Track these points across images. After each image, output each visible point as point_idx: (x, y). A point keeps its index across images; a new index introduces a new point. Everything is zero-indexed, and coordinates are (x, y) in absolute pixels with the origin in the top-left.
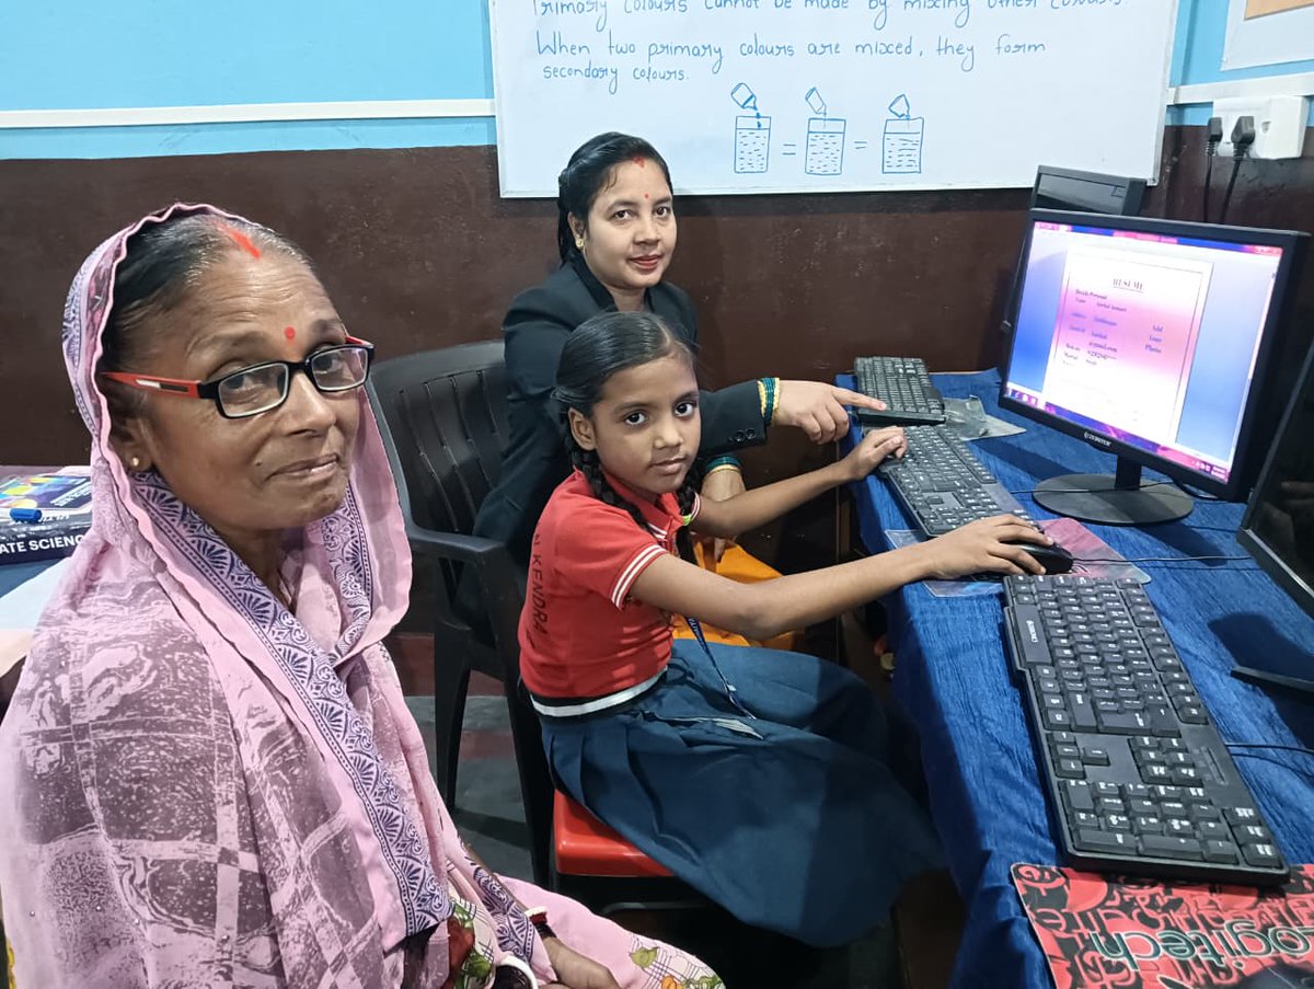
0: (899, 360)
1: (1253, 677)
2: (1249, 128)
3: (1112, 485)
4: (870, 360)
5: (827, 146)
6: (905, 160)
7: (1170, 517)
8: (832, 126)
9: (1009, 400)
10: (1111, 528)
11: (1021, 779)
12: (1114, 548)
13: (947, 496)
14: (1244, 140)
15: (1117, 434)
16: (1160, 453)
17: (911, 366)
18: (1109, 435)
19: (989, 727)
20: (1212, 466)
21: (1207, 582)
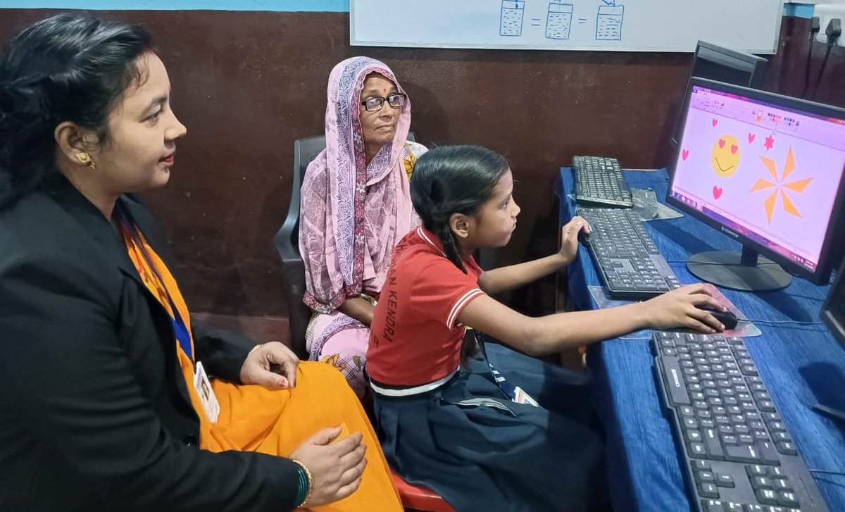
0: (602, 159)
1: (828, 413)
2: (837, 27)
3: (739, 261)
4: (583, 158)
5: (560, 21)
6: (611, 32)
7: (777, 287)
8: (563, 9)
9: (672, 198)
10: (737, 292)
11: (670, 483)
12: (738, 308)
13: (626, 262)
14: (834, 34)
15: (743, 230)
16: (770, 247)
17: (610, 164)
18: (737, 230)
19: (650, 441)
20: (805, 260)
21: (799, 337)
